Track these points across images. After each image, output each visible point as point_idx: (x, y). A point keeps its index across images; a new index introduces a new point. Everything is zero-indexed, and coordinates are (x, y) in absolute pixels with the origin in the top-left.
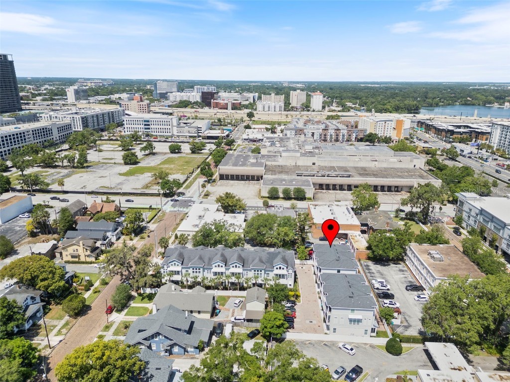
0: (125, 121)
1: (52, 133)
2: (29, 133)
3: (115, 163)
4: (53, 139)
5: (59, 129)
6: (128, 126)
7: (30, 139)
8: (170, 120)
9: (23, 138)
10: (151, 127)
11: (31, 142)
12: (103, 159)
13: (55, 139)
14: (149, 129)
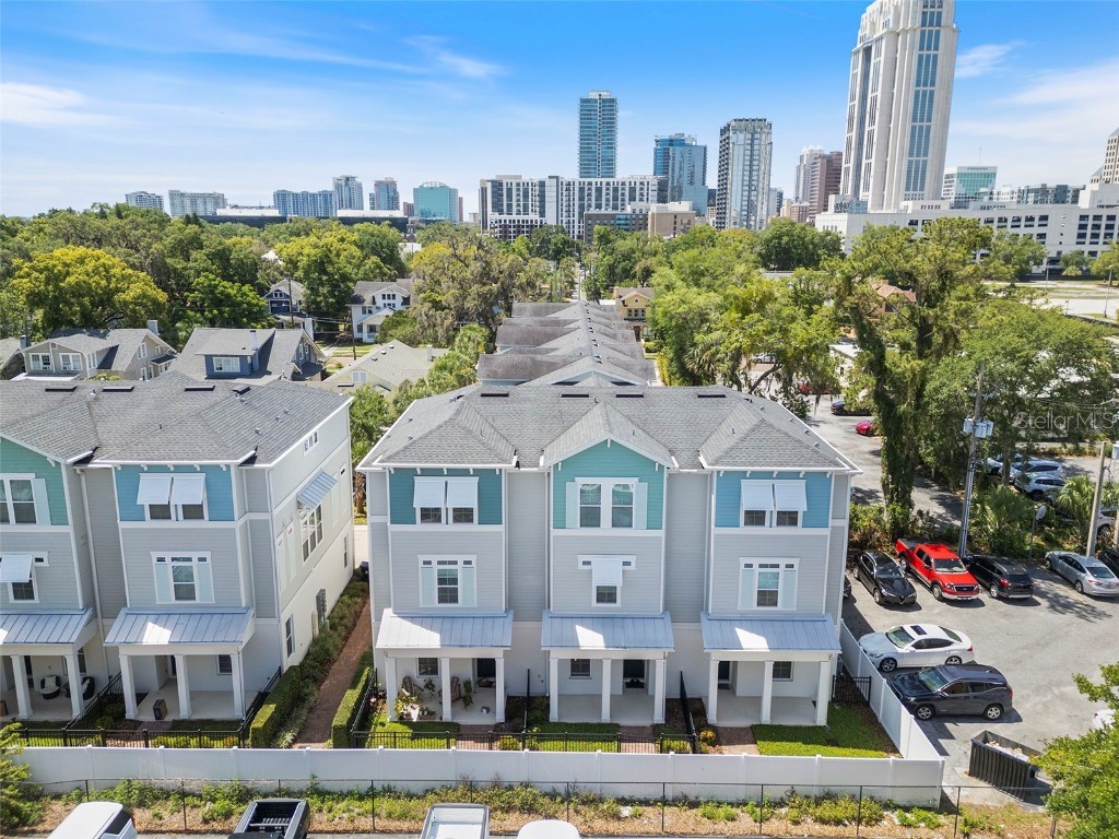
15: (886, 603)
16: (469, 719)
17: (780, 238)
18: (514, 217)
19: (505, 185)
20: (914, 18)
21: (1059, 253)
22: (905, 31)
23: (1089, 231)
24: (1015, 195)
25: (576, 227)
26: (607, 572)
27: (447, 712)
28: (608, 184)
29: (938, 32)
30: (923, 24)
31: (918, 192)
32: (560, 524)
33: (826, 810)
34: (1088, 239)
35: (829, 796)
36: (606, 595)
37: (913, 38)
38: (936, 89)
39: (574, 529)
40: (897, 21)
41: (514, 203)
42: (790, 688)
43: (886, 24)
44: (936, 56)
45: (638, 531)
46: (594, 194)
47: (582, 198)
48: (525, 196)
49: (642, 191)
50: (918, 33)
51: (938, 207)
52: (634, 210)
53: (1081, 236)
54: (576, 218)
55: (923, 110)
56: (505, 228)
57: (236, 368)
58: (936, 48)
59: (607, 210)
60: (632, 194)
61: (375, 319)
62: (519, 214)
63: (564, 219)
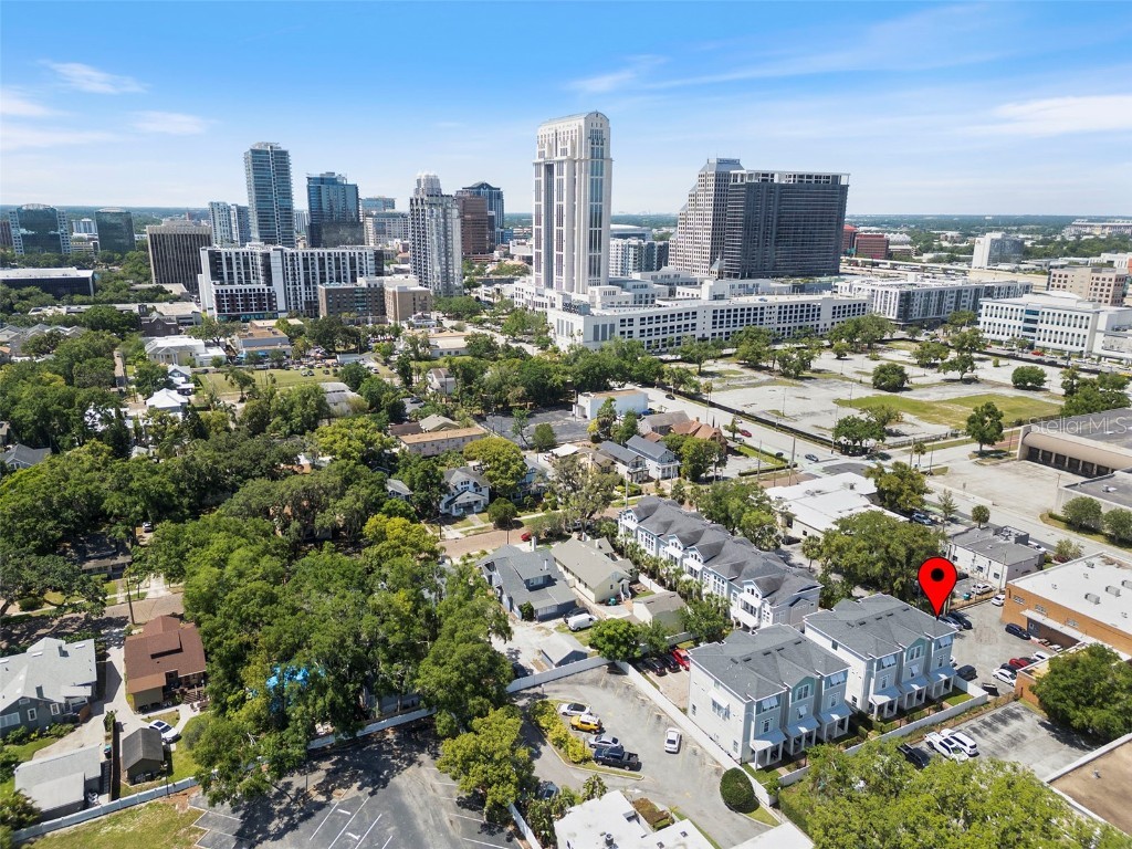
0: (984, 307)
1: (818, 315)
2: (773, 310)
3: (861, 382)
4: (818, 326)
5: (837, 310)
6: (988, 319)
7: (771, 321)
8: (1091, 315)
9: (758, 317)
10: (1040, 326)
11: (771, 326)
12: (858, 372)
13: (821, 326)
14: (1034, 330)
18: (239, 286)
19: (223, 255)
20: (586, 152)
22: (580, 160)
25: (303, 295)
26: (914, 669)
28: (330, 254)
29: (602, 163)
30: (592, 157)
31: (597, 278)
36: (913, 675)
37: (586, 165)
38: (603, 203)
39: (909, 661)
40: (574, 151)
41: (235, 271)
44: (601, 180)
45: (920, 657)
46: (317, 263)
47: (306, 268)
48: (246, 264)
49: (361, 263)
50: (589, 163)
51: (614, 293)
52: (369, 285)
53: (714, 323)
54: (303, 286)
55: (596, 218)
56: (232, 297)
57: (541, 582)
58: (602, 175)
59: (331, 278)
60: (353, 266)
61: (461, 500)
62: (240, 282)
63: (291, 287)
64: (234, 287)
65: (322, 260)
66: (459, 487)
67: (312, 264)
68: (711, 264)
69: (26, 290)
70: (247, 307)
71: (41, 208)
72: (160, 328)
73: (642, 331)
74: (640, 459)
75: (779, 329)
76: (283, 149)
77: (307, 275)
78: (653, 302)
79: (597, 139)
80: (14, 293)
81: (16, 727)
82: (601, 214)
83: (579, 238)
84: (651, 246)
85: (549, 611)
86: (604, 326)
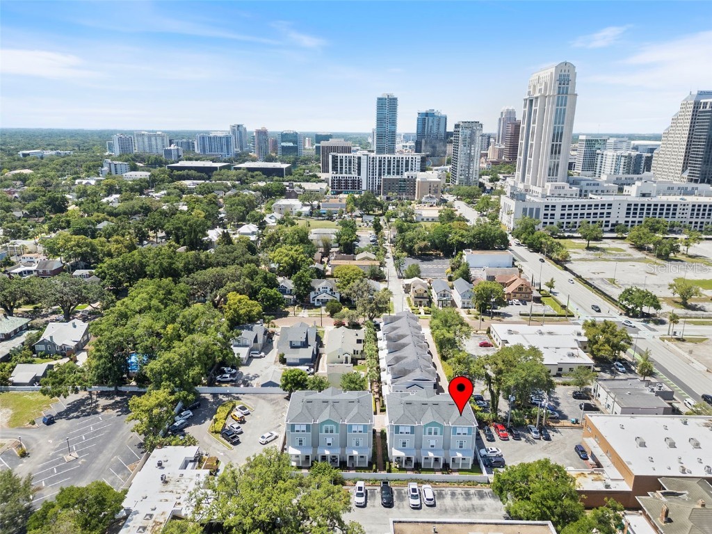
15: (488, 440)
16: (407, 467)
17: (480, 234)
18: (344, 175)
19: (339, 157)
20: (554, 90)
21: (617, 222)
22: (549, 96)
23: (632, 211)
24: (615, 158)
25: (377, 182)
26: (433, 442)
27: (404, 466)
28: (394, 158)
29: (566, 98)
30: (559, 93)
31: (555, 177)
32: (425, 434)
33: (469, 483)
34: (631, 215)
35: (470, 481)
36: (433, 446)
37: (553, 99)
38: (564, 125)
39: (427, 435)
40: (546, 90)
41: (344, 167)
42: (465, 462)
43: (540, 90)
44: (565, 109)
45: (438, 435)
46: (386, 163)
47: (380, 166)
48: (350, 163)
49: (412, 164)
50: (556, 98)
51: (563, 188)
52: (408, 177)
53: (628, 213)
54: (377, 176)
55: (557, 136)
56: (339, 181)
57: (299, 344)
58: (565, 105)
59: (394, 172)
60: (407, 165)
61: (320, 297)
62: (346, 173)
63: (371, 177)
64: (341, 175)
65: (389, 161)
66: (321, 290)
67: (384, 164)
68: (683, 171)
69: (256, 173)
70: (346, 187)
71: (292, 132)
72: (293, 195)
73: (563, 215)
74: (446, 293)
75: (691, 223)
76: (395, 97)
77: (380, 170)
78: (585, 196)
79: (564, 82)
80: (250, 173)
81: (42, 351)
82: (562, 133)
83: (543, 149)
84: (640, 157)
85: (295, 361)
86: (531, 210)
